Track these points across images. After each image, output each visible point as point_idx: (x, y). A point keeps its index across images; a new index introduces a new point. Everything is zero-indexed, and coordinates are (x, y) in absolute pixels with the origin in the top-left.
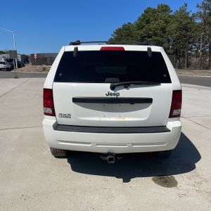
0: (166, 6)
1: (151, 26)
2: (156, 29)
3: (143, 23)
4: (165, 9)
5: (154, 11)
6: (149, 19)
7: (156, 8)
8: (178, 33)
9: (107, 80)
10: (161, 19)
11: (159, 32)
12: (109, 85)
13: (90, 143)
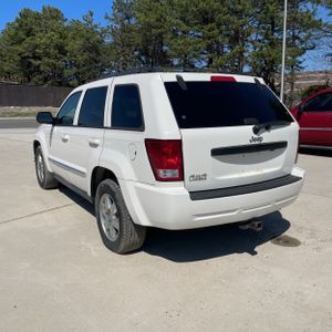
0: (56, 10)
1: (38, 41)
2: (48, 46)
3: (21, 34)
4: (55, 15)
5: (37, 17)
6: (31, 29)
7: (40, 11)
8: (86, 56)
9: (245, 120)
10: (52, 30)
11: (53, 51)
12: (251, 127)
13: (234, 211)
